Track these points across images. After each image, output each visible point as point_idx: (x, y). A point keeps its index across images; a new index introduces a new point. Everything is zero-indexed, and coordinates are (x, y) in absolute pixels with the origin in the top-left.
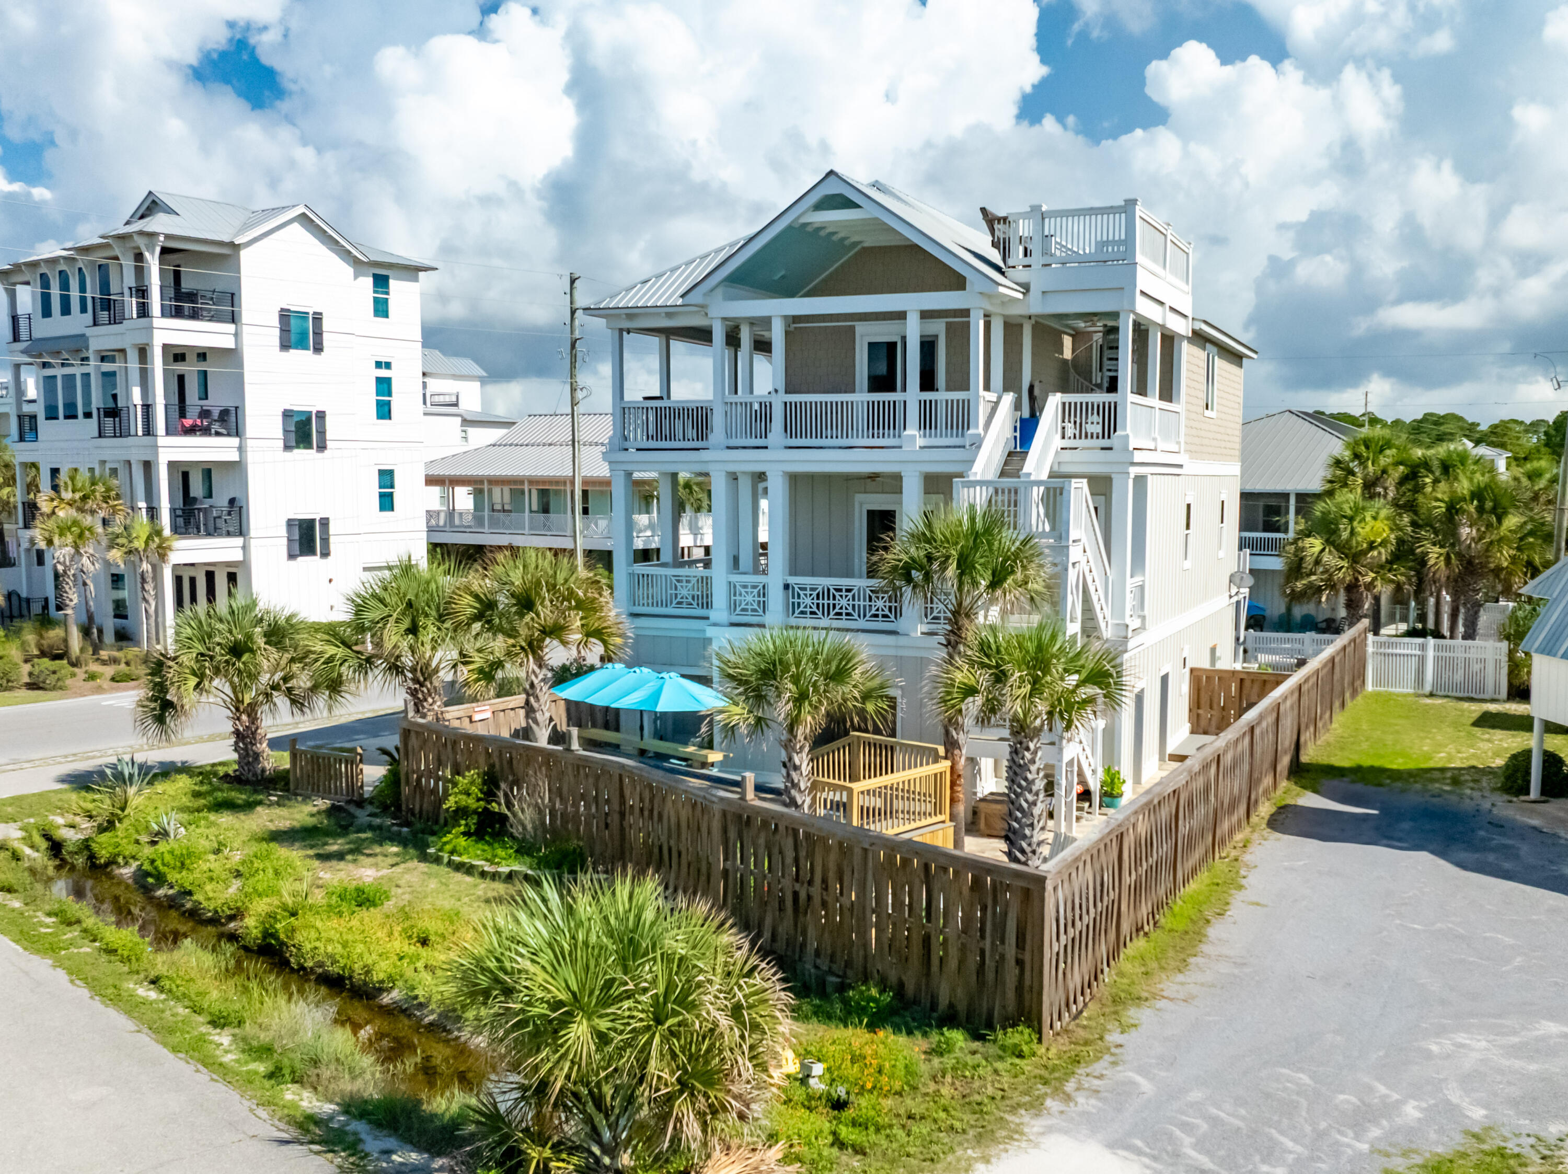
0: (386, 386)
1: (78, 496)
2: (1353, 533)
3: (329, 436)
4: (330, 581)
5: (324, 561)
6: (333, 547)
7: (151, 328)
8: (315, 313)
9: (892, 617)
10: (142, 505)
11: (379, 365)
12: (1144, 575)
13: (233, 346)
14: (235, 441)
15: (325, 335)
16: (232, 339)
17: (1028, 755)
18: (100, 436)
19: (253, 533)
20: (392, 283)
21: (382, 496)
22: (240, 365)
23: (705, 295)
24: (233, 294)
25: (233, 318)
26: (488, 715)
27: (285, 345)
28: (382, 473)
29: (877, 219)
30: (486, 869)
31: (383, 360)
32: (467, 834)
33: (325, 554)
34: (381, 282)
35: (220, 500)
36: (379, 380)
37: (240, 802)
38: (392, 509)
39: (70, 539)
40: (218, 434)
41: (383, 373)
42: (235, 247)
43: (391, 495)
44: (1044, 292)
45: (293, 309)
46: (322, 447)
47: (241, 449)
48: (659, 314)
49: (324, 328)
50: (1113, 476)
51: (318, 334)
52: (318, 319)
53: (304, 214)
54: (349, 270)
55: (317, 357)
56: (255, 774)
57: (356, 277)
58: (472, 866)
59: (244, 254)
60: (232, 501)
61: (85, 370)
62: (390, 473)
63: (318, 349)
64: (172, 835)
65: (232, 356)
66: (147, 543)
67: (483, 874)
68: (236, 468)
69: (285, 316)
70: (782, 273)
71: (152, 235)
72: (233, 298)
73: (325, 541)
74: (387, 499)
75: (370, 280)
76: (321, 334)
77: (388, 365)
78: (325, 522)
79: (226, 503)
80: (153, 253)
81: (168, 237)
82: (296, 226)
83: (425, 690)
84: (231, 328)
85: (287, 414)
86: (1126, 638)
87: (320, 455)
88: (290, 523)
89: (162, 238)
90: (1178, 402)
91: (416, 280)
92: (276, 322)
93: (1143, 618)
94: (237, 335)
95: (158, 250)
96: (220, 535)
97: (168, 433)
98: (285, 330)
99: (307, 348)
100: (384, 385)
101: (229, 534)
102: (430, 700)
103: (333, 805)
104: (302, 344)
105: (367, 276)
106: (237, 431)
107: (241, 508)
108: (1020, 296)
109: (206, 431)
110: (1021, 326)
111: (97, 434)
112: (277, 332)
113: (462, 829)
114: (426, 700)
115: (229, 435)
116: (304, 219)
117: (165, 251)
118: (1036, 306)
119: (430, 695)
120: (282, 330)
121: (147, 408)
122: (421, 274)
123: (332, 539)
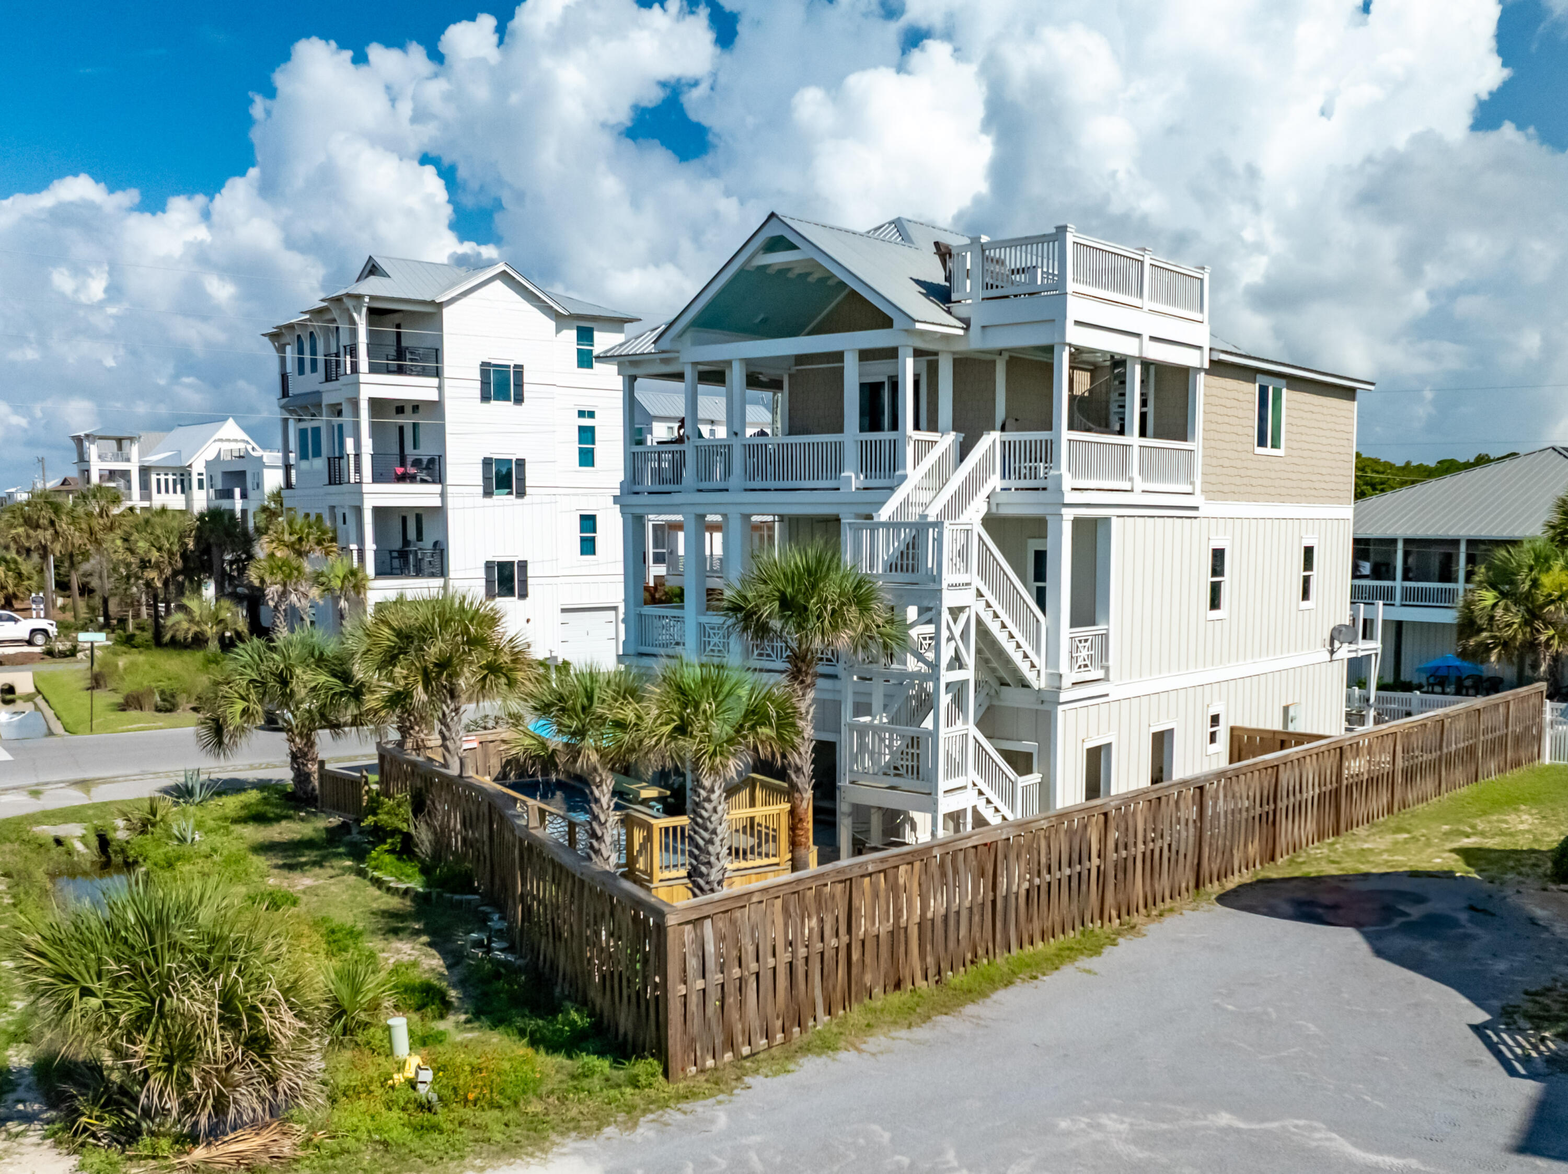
0: (590, 434)
1: (294, 538)
2: (1535, 583)
3: (528, 482)
4: (528, 621)
5: (522, 602)
6: (530, 589)
7: (358, 383)
8: (516, 366)
9: (835, 661)
10: (354, 547)
11: (581, 414)
12: (1108, 623)
13: (436, 398)
14: (437, 488)
15: (526, 387)
16: (436, 392)
17: (703, 793)
18: (330, 484)
19: (452, 574)
20: (596, 334)
21: (583, 540)
22: (442, 417)
23: (673, 340)
24: (437, 350)
25: (437, 373)
26: (475, 745)
27: (485, 398)
28: (583, 518)
29: (812, 260)
30: (392, 885)
31: (586, 409)
32: (391, 852)
33: (523, 595)
34: (585, 335)
35: (428, 543)
36: (582, 429)
37: (271, 815)
38: (594, 553)
39: (279, 577)
40: (423, 481)
41: (587, 422)
42: (440, 305)
43: (593, 539)
44: (983, 327)
45: (493, 362)
46: (521, 493)
47: (443, 495)
48: (653, 361)
49: (525, 380)
50: (1048, 518)
51: (519, 385)
52: (519, 370)
53: (504, 272)
54: (552, 324)
55: (517, 407)
56: (305, 793)
57: (558, 331)
58: (384, 882)
59: (447, 312)
60: (436, 544)
61: (315, 424)
62: (592, 518)
63: (519, 400)
64: (189, 840)
65: (436, 408)
66: (343, 582)
67: (389, 889)
68: (439, 513)
69: (485, 368)
70: (761, 316)
71: (359, 297)
72: (437, 354)
73: (524, 583)
74: (589, 544)
75: (574, 333)
76: (522, 386)
77: (591, 415)
78: (523, 565)
79: (430, 546)
80: (360, 314)
81: (372, 298)
82: (498, 284)
83: (412, 718)
84: (434, 381)
85: (487, 462)
86: (1060, 688)
87: (519, 501)
88: (489, 566)
89: (367, 300)
90: (1193, 440)
91: (621, 331)
92: (477, 375)
93: (1107, 669)
94: (440, 388)
95: (364, 310)
96: (423, 576)
97: (375, 481)
98: (485, 383)
99: (508, 399)
100: (586, 434)
101: (433, 575)
102: (417, 728)
103: (344, 822)
104: (502, 395)
105: (571, 328)
106: (439, 478)
107: (442, 550)
108: (961, 332)
109: (412, 479)
110: (994, 362)
111: (327, 482)
112: (478, 384)
113: (386, 847)
114: (412, 728)
115: (434, 482)
116: (504, 276)
117: (372, 312)
118: (976, 342)
119: (417, 724)
120: (482, 382)
121: (357, 456)
122: (627, 326)
123: (530, 581)
